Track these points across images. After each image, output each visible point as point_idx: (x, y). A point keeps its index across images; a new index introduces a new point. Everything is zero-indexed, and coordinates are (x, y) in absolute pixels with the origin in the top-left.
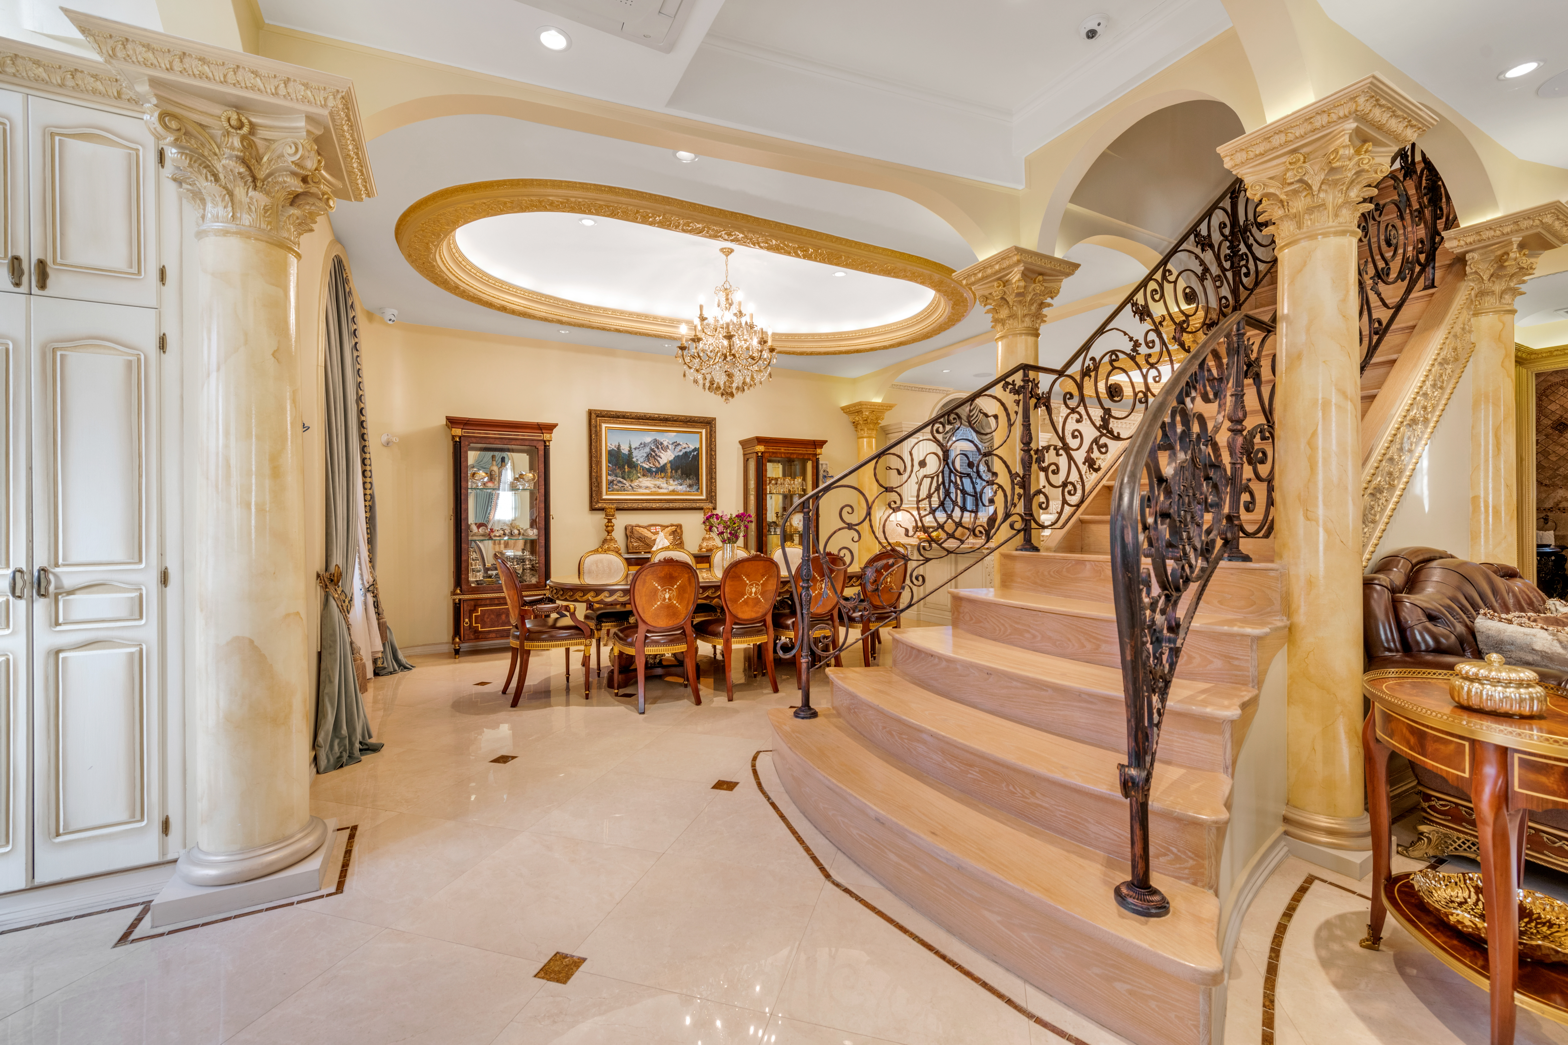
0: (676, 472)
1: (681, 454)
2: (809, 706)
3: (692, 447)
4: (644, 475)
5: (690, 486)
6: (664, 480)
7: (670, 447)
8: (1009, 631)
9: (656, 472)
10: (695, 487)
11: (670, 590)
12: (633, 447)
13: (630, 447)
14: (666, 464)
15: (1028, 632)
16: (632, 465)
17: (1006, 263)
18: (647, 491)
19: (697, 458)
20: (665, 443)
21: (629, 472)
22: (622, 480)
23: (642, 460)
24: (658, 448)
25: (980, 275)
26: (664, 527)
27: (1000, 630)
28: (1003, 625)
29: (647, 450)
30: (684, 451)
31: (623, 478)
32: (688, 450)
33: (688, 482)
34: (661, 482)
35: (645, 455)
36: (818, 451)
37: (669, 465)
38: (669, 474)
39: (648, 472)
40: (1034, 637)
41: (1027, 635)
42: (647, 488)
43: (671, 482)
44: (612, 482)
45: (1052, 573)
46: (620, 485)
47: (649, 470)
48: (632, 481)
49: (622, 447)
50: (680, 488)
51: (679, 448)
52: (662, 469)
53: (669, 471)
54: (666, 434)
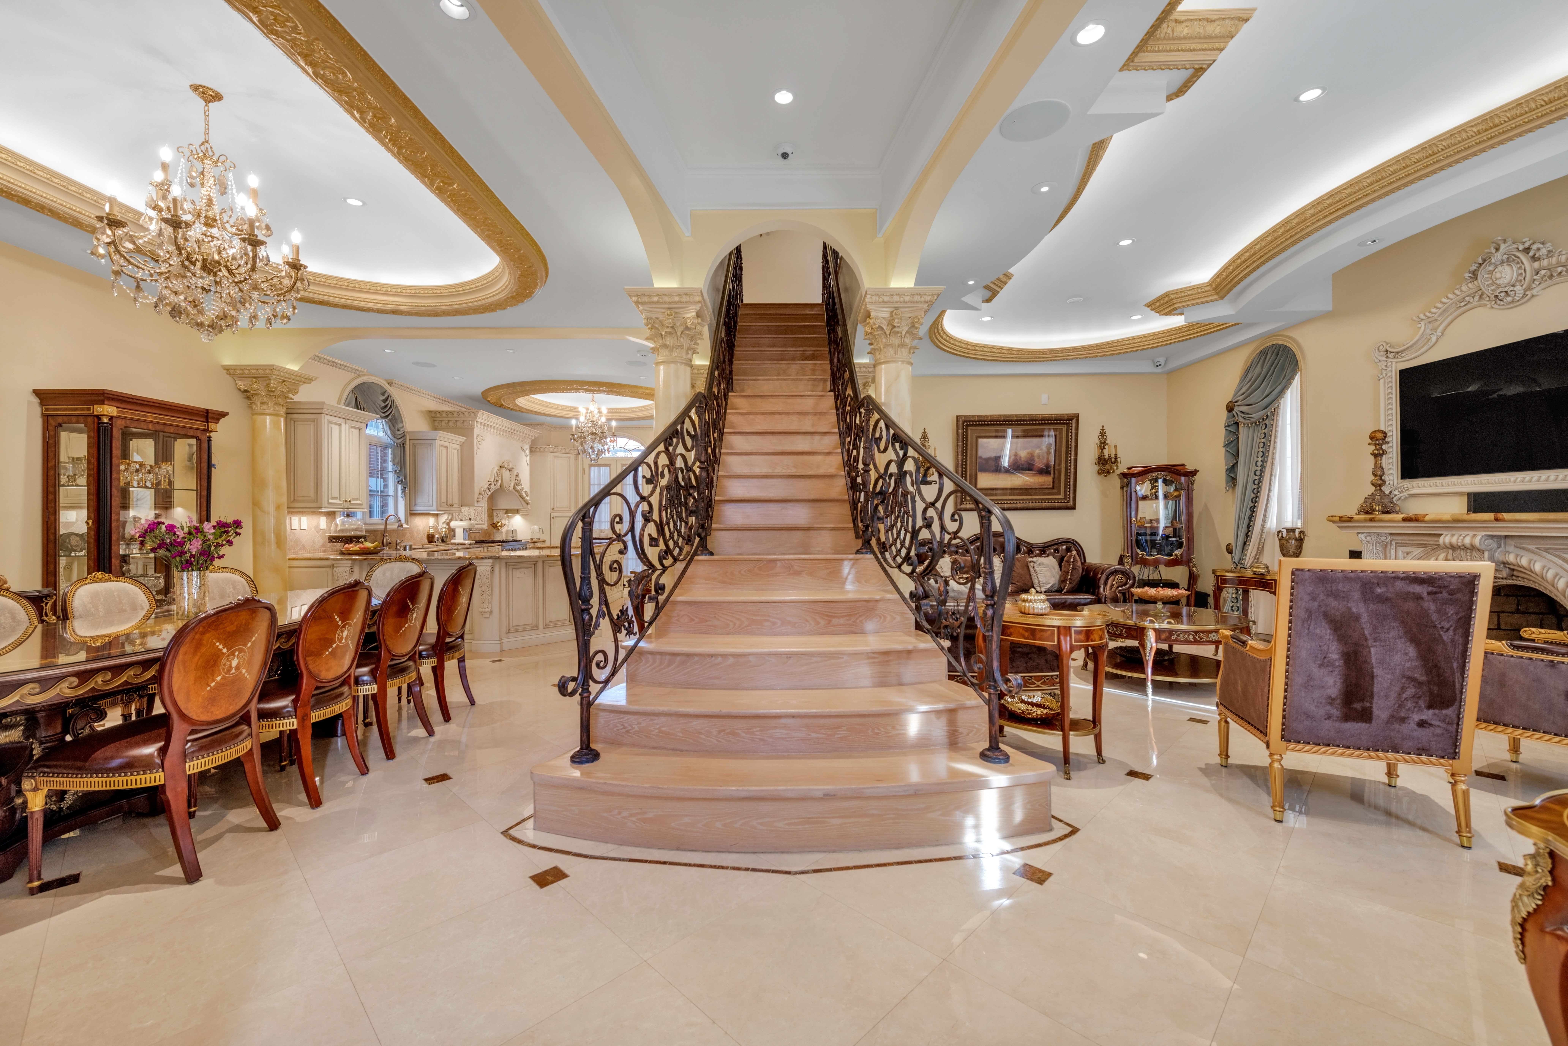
2: (588, 747)
8: (746, 624)
11: (241, 651)
15: (768, 621)
17: (685, 299)
25: (655, 299)
27: (735, 624)
28: (738, 619)
36: (212, 426)
40: (774, 624)
41: (766, 624)
45: (742, 572)
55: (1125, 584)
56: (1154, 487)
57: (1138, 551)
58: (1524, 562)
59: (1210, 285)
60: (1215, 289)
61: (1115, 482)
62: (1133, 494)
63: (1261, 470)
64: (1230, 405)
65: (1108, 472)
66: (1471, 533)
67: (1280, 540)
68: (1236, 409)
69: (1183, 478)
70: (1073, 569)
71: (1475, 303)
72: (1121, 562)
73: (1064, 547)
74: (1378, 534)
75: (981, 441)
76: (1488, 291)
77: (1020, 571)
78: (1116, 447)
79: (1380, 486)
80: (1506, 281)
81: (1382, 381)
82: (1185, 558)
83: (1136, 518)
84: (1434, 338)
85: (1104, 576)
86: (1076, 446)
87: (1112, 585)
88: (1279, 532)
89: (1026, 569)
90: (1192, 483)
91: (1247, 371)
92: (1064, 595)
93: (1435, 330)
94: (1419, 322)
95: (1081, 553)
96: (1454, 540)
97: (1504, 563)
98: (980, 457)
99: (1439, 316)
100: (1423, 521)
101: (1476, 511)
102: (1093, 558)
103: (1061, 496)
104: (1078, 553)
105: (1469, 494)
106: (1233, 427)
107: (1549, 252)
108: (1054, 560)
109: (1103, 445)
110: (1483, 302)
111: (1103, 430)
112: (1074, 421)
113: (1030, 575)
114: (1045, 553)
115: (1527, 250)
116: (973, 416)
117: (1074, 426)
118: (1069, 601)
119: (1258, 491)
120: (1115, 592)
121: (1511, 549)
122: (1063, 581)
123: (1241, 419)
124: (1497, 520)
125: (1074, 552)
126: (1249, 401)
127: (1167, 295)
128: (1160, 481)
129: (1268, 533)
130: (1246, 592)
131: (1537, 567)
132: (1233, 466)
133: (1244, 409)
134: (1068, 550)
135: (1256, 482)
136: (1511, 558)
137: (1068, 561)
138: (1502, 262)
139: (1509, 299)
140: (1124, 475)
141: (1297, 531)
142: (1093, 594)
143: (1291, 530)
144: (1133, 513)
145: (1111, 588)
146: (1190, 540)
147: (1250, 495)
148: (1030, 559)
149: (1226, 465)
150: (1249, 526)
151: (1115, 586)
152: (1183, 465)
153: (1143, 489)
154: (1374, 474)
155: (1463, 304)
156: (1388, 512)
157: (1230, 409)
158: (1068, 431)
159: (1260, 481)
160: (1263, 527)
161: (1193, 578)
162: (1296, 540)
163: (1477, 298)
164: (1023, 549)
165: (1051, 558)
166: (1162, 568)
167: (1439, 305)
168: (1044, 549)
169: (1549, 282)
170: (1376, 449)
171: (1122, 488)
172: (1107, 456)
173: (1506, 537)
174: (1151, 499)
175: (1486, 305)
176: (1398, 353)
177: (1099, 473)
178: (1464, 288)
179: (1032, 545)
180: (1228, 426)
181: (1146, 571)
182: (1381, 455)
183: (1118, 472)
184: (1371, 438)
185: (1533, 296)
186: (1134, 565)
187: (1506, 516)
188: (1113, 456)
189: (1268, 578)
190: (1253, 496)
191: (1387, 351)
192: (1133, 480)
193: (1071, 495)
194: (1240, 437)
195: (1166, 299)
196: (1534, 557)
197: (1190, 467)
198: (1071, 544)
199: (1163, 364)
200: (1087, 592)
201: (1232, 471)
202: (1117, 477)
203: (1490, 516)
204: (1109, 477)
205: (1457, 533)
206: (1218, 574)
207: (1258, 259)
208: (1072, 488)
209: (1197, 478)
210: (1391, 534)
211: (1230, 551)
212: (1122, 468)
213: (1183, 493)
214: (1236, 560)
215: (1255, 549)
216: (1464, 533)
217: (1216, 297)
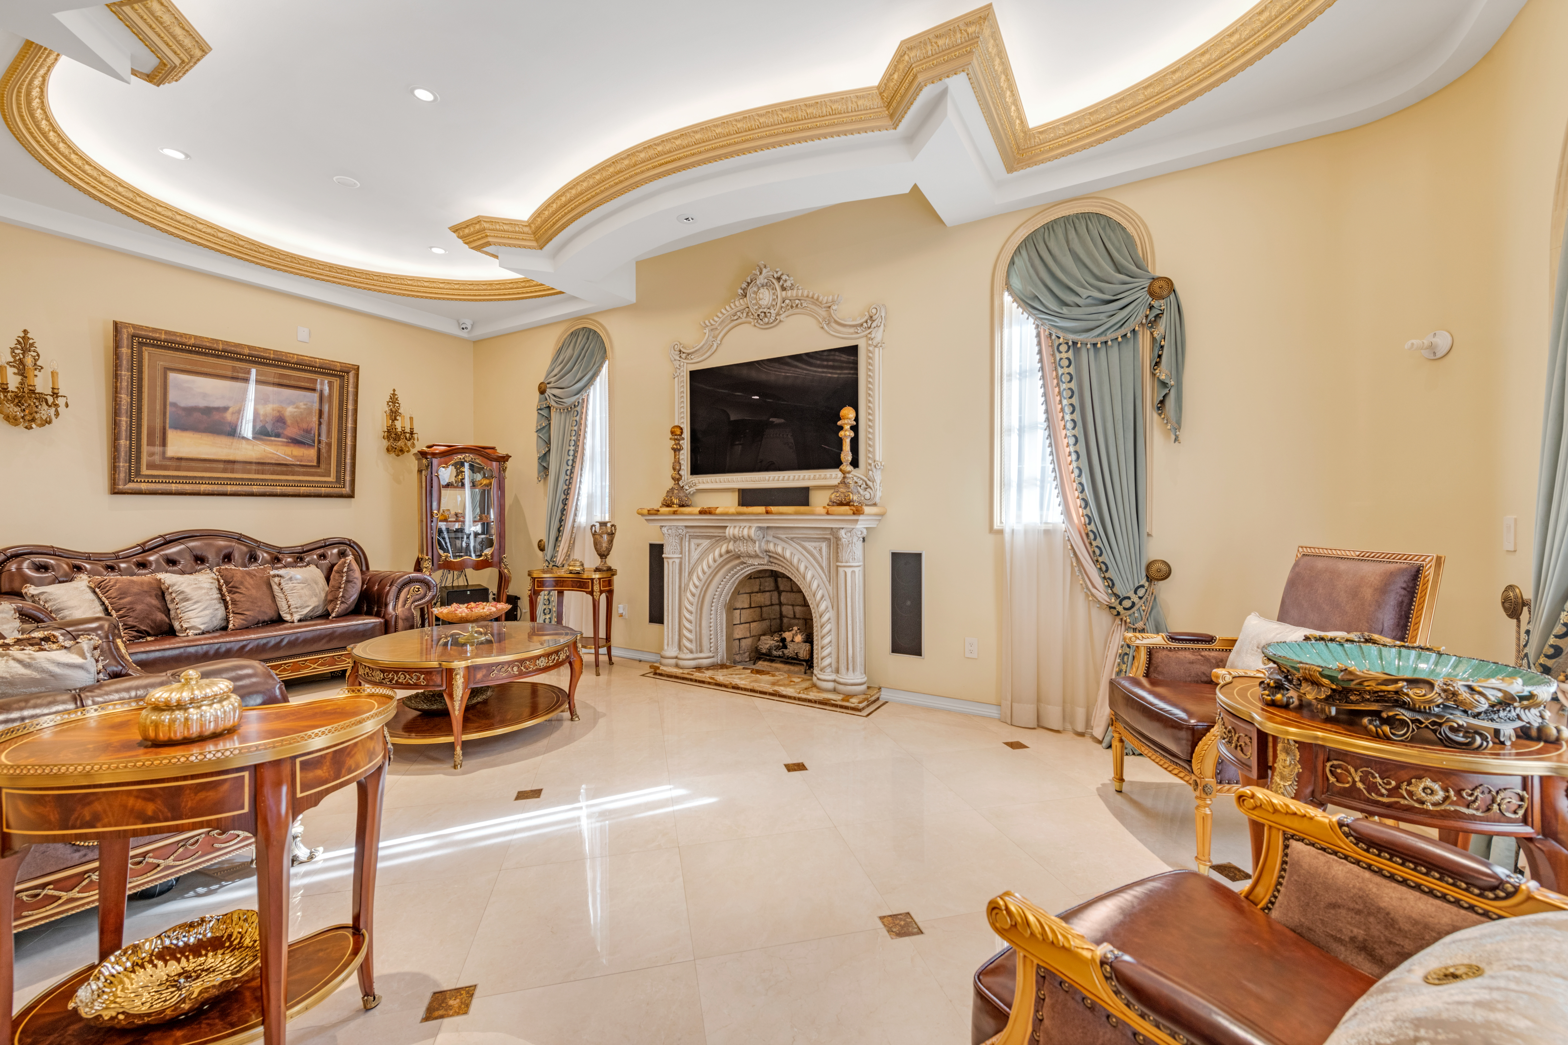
55: (425, 596)
56: (459, 472)
57: (441, 552)
58: (779, 550)
59: (529, 226)
60: (534, 233)
61: (411, 463)
62: (435, 479)
63: (573, 460)
64: (543, 386)
65: (402, 451)
66: (748, 524)
67: (594, 535)
68: (548, 391)
69: (494, 463)
70: (348, 581)
71: (744, 319)
72: (418, 568)
73: (335, 551)
74: (677, 527)
75: (172, 376)
76: (753, 309)
77: (254, 592)
78: (411, 419)
79: (678, 480)
80: (766, 303)
81: (676, 379)
82: (496, 559)
83: (439, 510)
84: (715, 345)
85: (394, 589)
86: (355, 410)
87: (406, 600)
88: (592, 526)
89: (265, 588)
90: (504, 470)
91: (559, 352)
92: (332, 622)
93: (715, 337)
94: (705, 328)
95: (361, 558)
96: (736, 531)
97: (766, 551)
98: (174, 405)
99: (720, 325)
100: (715, 514)
101: (743, 505)
102: (378, 564)
103: (332, 478)
104: (358, 559)
105: (739, 490)
106: (545, 411)
107: (792, 285)
108: (318, 571)
109: (394, 414)
110: (749, 319)
111: (394, 395)
112: (351, 374)
113: (274, 597)
114: (302, 559)
115: (779, 279)
116: (155, 330)
117: (351, 381)
118: (340, 630)
119: (570, 483)
120: (410, 609)
121: (770, 538)
122: (331, 600)
123: (553, 403)
124: (767, 513)
125: (350, 558)
126: (560, 384)
127: (478, 220)
128: (467, 465)
129: (579, 527)
130: (561, 593)
131: (788, 555)
132: (545, 454)
133: (556, 392)
134: (342, 554)
135: (568, 473)
136: (771, 547)
137: (340, 572)
138: (763, 286)
139: (766, 320)
140: (423, 454)
141: (609, 525)
142: (378, 615)
143: (603, 524)
144: (435, 504)
145: (404, 606)
146: (502, 536)
147: (562, 486)
148: (272, 573)
149: (538, 452)
150: (561, 520)
151: (409, 601)
152: (493, 448)
153: (446, 474)
154: (674, 469)
155: (736, 318)
156: (683, 506)
157: (542, 392)
158: (342, 387)
159: (572, 472)
160: (574, 521)
161: (503, 580)
162: (608, 534)
163: (745, 315)
164: (263, 555)
165: (313, 567)
166: (469, 571)
167: (720, 315)
168: (300, 556)
169: (791, 311)
170: (676, 444)
171: (420, 471)
172: (399, 430)
173: (768, 528)
174: (457, 487)
175: (750, 323)
176: (688, 354)
177: (388, 450)
178: (737, 303)
179: (280, 550)
180: (540, 409)
181: (450, 576)
182: (679, 450)
183: (415, 451)
184: (672, 433)
185: (780, 321)
186: (435, 571)
187: (773, 509)
188: (408, 430)
189: (585, 576)
190: (566, 487)
191: (680, 351)
192: (435, 461)
193: (348, 478)
194: (552, 422)
195: (477, 227)
196: (786, 545)
197: (501, 451)
198: (347, 546)
199: (469, 327)
200: (369, 613)
201: (544, 458)
202: (413, 458)
203: (761, 509)
204: (401, 457)
205: (738, 524)
206: (535, 576)
207: (584, 202)
208: (348, 468)
209: (509, 464)
210: (686, 527)
211: (542, 549)
212: (421, 445)
213: (494, 482)
214: (548, 558)
215: (567, 545)
216: (743, 524)
217: (534, 244)
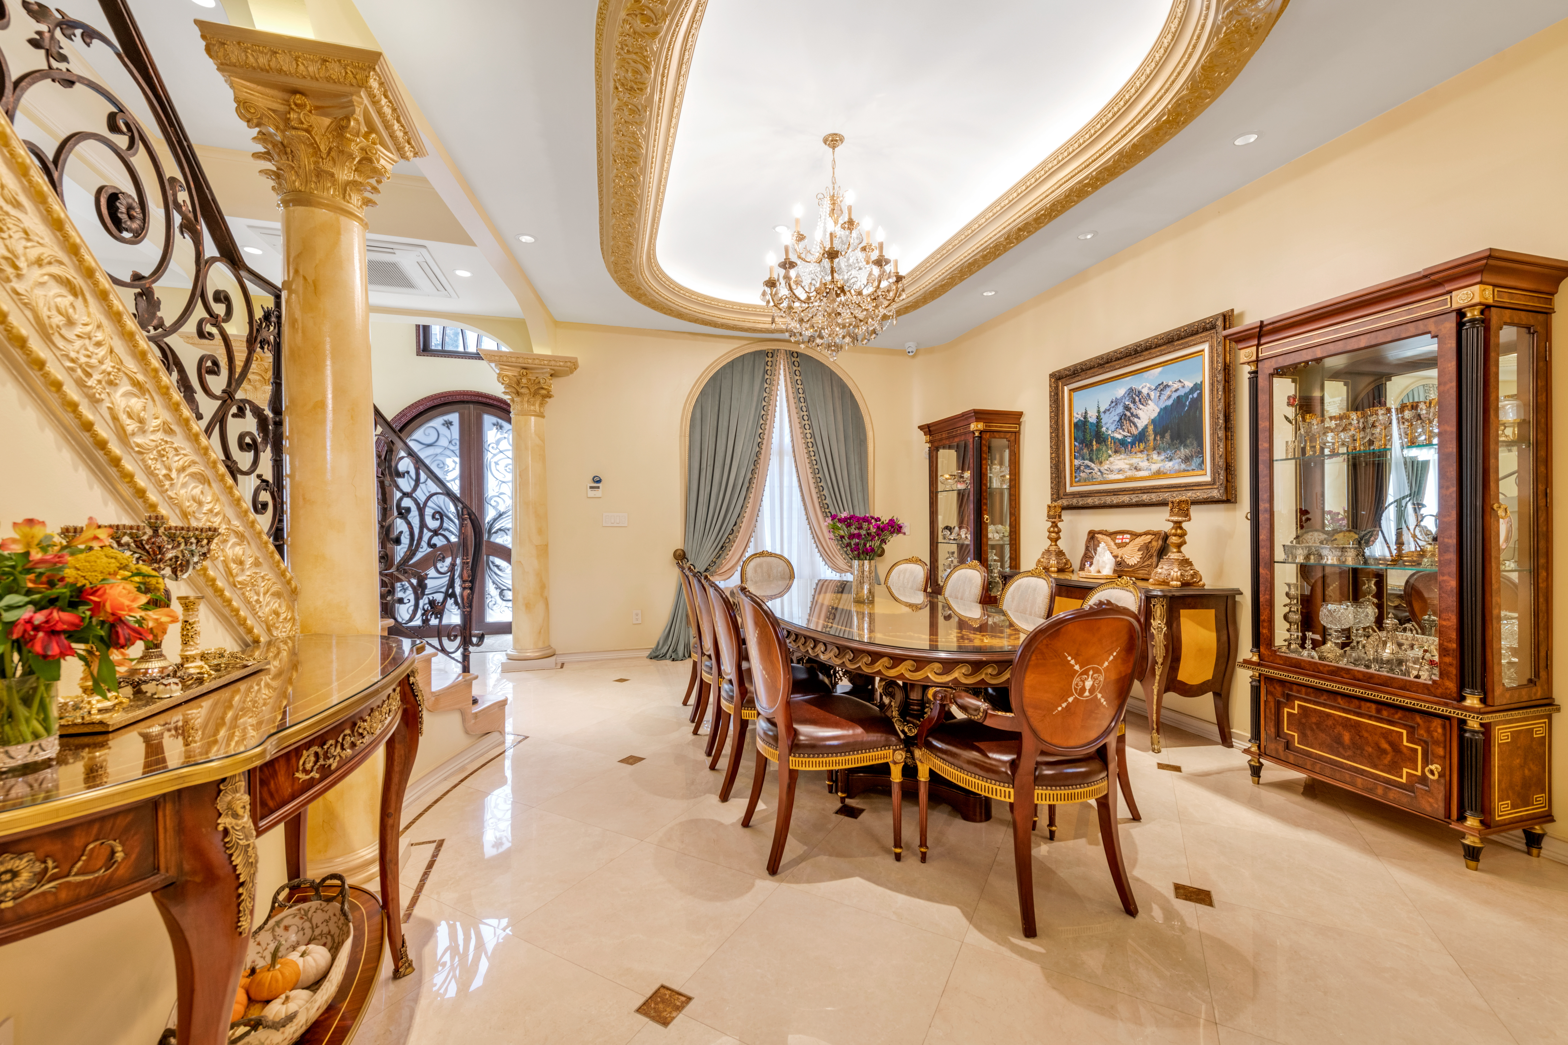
0: (1163, 437)
1: (1170, 402)
3: (1189, 384)
4: (1116, 452)
5: (1187, 459)
6: (1144, 456)
7: (1152, 394)
9: (1133, 444)
10: (1196, 461)
12: (1102, 410)
13: (1099, 412)
14: (1146, 427)
16: (1100, 438)
18: (1120, 477)
19: (1197, 403)
20: (1145, 391)
21: (1098, 450)
22: (1089, 463)
23: (1113, 427)
24: (1134, 402)
26: (1135, 535)
29: (1120, 409)
30: (1175, 395)
31: (1091, 460)
32: (1181, 392)
33: (1184, 452)
34: (1139, 460)
35: (1117, 418)
37: (1151, 428)
38: (1152, 444)
39: (1122, 446)
42: (1120, 471)
43: (1155, 456)
44: (1078, 468)
46: (1088, 471)
47: (1123, 443)
48: (1101, 463)
49: (1090, 414)
50: (1169, 465)
51: (1167, 392)
52: (1141, 437)
53: (1152, 437)
54: (1146, 375)
